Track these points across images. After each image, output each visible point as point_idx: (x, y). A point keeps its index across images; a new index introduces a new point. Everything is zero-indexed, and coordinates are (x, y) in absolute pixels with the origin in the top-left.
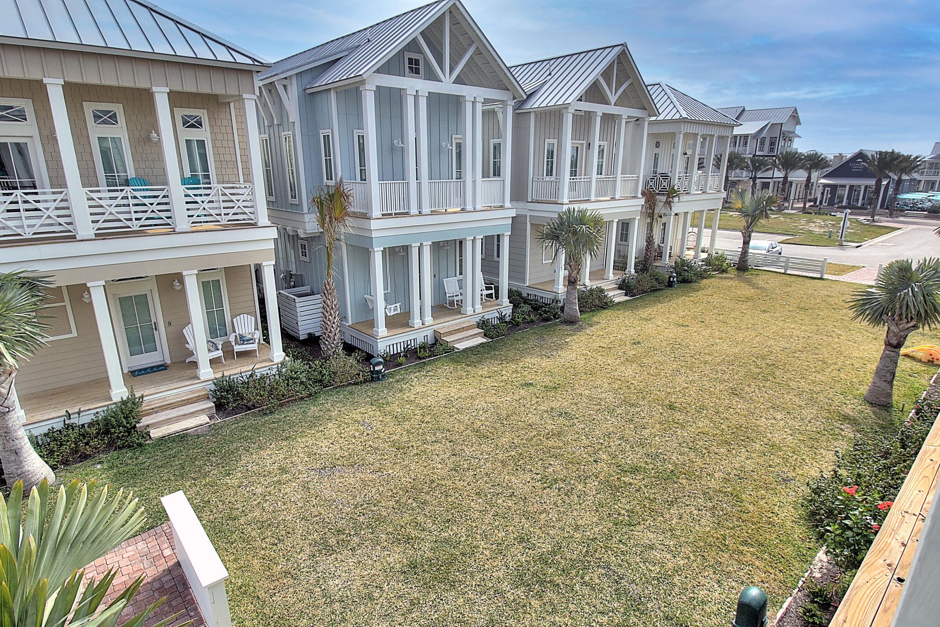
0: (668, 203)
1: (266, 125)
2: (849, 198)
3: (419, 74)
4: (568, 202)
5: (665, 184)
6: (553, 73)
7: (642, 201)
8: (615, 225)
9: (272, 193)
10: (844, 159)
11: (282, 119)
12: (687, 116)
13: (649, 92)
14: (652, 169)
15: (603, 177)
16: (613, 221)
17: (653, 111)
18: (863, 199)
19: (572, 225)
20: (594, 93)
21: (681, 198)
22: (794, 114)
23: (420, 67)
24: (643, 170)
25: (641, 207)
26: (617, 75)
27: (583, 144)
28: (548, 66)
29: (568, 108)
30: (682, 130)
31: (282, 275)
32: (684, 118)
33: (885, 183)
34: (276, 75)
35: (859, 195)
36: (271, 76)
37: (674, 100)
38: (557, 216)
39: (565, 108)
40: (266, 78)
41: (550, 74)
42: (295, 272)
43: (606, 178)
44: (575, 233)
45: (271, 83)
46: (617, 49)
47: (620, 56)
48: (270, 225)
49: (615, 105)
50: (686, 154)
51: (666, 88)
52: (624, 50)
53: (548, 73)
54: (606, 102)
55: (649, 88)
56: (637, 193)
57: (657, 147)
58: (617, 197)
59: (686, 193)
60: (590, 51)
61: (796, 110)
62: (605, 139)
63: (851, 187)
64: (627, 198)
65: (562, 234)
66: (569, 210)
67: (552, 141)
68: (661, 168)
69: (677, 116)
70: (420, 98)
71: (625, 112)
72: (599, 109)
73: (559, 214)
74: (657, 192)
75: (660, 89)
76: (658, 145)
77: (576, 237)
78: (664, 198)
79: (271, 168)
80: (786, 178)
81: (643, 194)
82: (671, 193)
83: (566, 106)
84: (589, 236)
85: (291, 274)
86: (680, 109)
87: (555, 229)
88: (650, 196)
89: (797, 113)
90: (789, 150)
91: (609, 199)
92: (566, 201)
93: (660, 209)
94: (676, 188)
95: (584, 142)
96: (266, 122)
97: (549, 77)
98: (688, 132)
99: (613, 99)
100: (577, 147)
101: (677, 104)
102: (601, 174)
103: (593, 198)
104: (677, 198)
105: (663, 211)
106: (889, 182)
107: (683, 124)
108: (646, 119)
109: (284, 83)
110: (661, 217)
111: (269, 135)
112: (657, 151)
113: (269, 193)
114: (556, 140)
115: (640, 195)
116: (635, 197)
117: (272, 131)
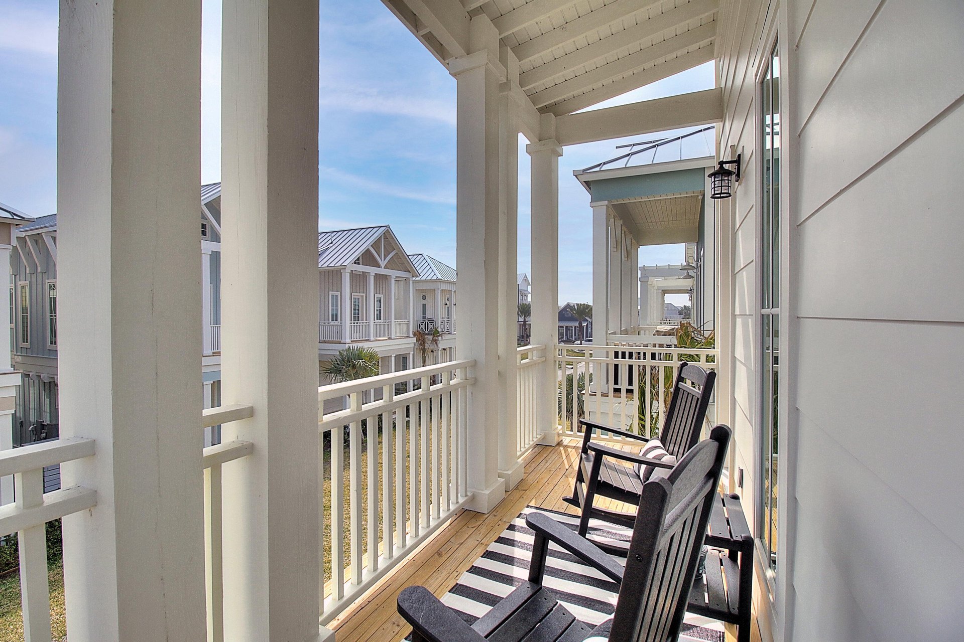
0: (435, 341)
1: (28, 272)
2: (567, 335)
3: (206, 236)
4: (350, 342)
5: (432, 326)
6: (334, 243)
7: (414, 340)
8: (393, 359)
9: (27, 339)
10: (560, 308)
11: (48, 267)
12: (441, 278)
13: (410, 260)
14: (422, 316)
15: (382, 321)
16: (391, 356)
17: (416, 274)
18: (575, 335)
19: (351, 360)
20: (367, 258)
21: (443, 337)
22: (525, 278)
23: (207, 230)
24: (413, 316)
25: (413, 344)
26: (384, 245)
27: (363, 296)
28: (330, 237)
29: (345, 269)
30: (440, 287)
31: (32, 427)
32: (439, 279)
33: (585, 324)
34: (45, 227)
35: (572, 333)
36: (38, 228)
37: (433, 266)
38: (338, 353)
39: (343, 269)
40: (33, 230)
41: (332, 243)
42: (49, 422)
43: (386, 322)
44: (354, 366)
45: (38, 234)
46: (382, 229)
47: (386, 234)
48: (13, 371)
49: (384, 268)
50: (446, 304)
51: (427, 258)
52: (388, 230)
53: (330, 242)
54: (379, 266)
55: (410, 257)
56: (409, 333)
57: (424, 299)
58: (393, 337)
59: (449, 333)
60: (363, 228)
61: (526, 275)
62: (381, 292)
63: (567, 327)
64: (401, 338)
65: (343, 368)
66: (349, 348)
67: (335, 293)
68: (429, 315)
69: (435, 278)
70: (203, 255)
71: (393, 273)
72: (372, 271)
73: (340, 352)
74: (426, 332)
75: (423, 258)
76: (424, 298)
77: (356, 370)
78: (431, 337)
79: (29, 314)
80: (525, 321)
81: (414, 334)
82: (435, 333)
83: (343, 267)
84: (365, 369)
85: (44, 425)
86: (437, 272)
87: (338, 364)
88: (420, 336)
89: (527, 278)
90: (524, 302)
91: (387, 338)
92: (348, 341)
93: (429, 346)
94: (439, 330)
95: (364, 295)
96: (28, 269)
97: (331, 245)
98: (444, 289)
99: (383, 263)
100: (359, 298)
101: (435, 269)
102: (380, 319)
103: (372, 338)
104: (440, 337)
105: (432, 347)
106: (588, 324)
107: (439, 283)
108: (411, 279)
109: (53, 235)
110: (433, 352)
111: (30, 282)
112: (424, 302)
113: (24, 339)
114: (339, 293)
115: (411, 335)
116: (408, 337)
117: (34, 280)
